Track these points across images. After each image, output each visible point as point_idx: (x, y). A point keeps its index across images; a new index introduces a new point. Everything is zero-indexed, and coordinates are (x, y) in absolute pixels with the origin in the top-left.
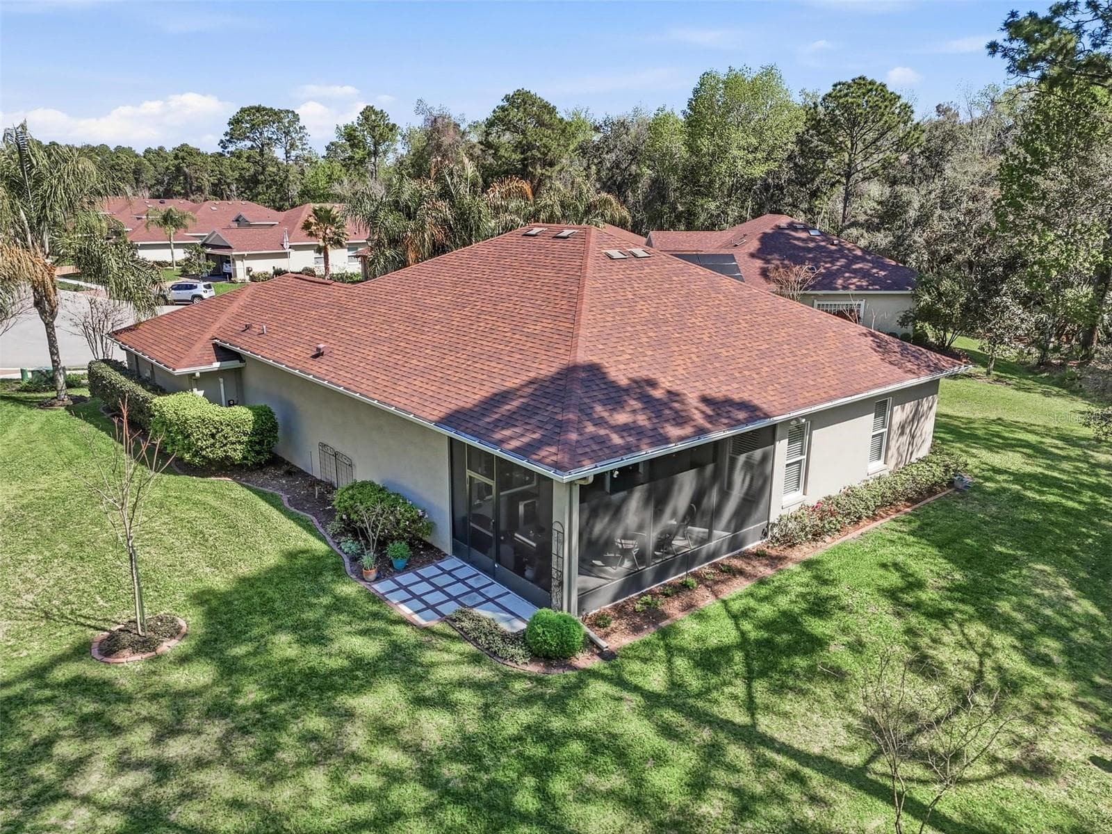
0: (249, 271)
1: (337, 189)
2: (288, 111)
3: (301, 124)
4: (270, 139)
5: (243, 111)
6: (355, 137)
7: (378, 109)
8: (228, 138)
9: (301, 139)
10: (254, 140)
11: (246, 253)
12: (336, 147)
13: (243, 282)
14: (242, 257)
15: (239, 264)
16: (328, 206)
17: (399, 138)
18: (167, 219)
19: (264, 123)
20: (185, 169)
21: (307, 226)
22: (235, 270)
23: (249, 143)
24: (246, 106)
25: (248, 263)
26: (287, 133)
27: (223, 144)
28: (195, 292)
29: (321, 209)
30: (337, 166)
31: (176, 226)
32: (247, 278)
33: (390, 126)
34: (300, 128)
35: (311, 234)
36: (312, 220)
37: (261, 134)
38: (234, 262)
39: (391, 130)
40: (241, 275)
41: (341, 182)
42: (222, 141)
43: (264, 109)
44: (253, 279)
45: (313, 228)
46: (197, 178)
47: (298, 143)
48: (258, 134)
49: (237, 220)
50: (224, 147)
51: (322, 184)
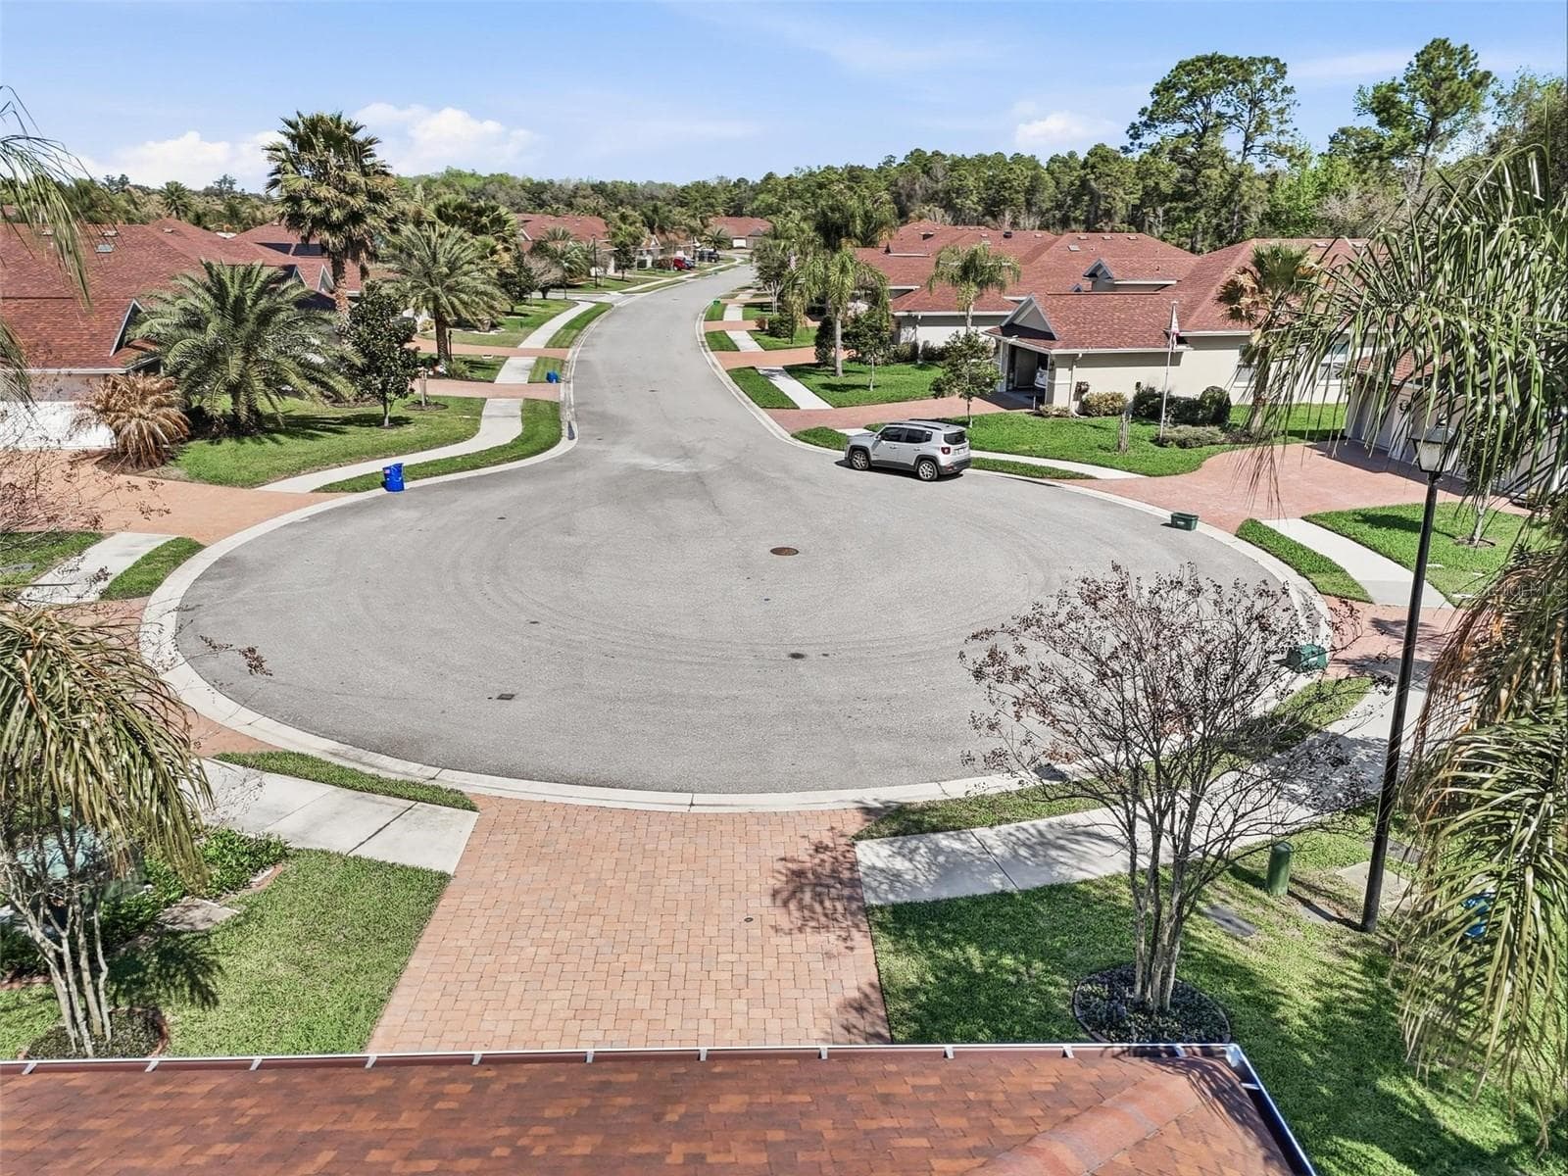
0: (1081, 390)
1: (1334, 207)
2: (1266, 60)
3: (1287, 82)
4: (1220, 115)
5: (1182, 66)
6: (1394, 104)
7: (1456, 44)
8: (1144, 118)
9: (1281, 111)
10: (1190, 120)
11: (1080, 352)
12: (1349, 137)
13: (1062, 414)
14: (1071, 361)
15: (1062, 374)
16: (1295, 246)
17: (1490, 102)
18: (971, 270)
19: (1217, 85)
20: (1093, 183)
21: (1231, 294)
22: (1052, 386)
23: (1180, 127)
24: (1189, 57)
25: (1082, 374)
26: (1255, 103)
27: (1135, 133)
28: (924, 448)
29: (1275, 253)
30: (1343, 164)
31: (981, 285)
32: (1074, 406)
33: (1477, 77)
34: (1285, 90)
35: (1235, 315)
36: (1246, 281)
37: (1207, 106)
38: (1052, 370)
39: (1478, 85)
40: (1062, 397)
41: (1343, 196)
42: (1133, 126)
43: (1222, 59)
44: (1086, 409)
45: (1246, 300)
46: (1107, 197)
47: (1273, 120)
48: (1200, 108)
49: (1092, 275)
50: (1136, 136)
51: (1307, 197)
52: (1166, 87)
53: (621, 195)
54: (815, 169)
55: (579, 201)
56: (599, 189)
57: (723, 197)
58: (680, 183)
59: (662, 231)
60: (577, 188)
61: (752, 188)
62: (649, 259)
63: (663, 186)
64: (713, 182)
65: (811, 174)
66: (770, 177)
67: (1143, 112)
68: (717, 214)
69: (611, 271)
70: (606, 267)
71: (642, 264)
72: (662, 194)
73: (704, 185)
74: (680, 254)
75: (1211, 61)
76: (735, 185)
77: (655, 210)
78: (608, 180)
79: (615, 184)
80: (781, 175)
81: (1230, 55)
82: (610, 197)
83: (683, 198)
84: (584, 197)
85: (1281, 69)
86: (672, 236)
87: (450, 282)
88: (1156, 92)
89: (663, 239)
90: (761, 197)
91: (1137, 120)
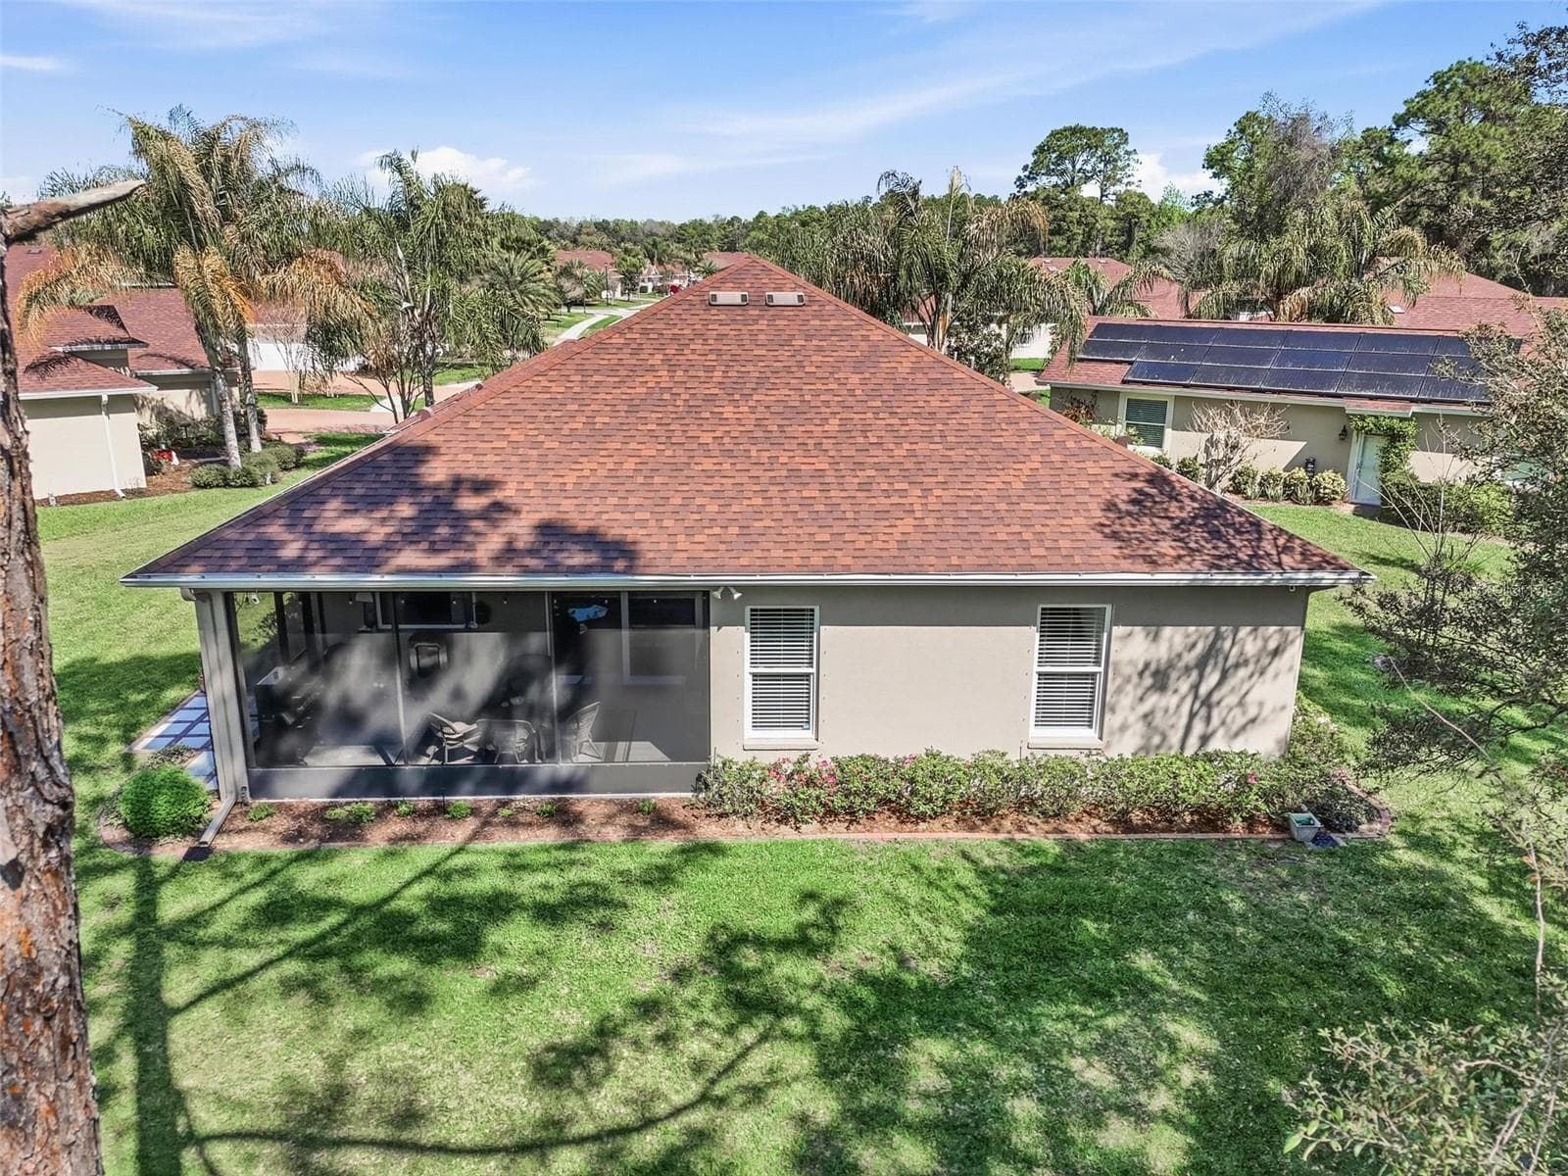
2: (1114, 130)
3: (1129, 147)
5: (1053, 134)
8: (1027, 173)
19: (1080, 149)
24: (1058, 127)
27: (1020, 183)
34: (1127, 153)
37: (1073, 165)
42: (1019, 178)
43: (1082, 129)
47: (1122, 174)
52: (1041, 150)
53: (623, 233)
54: (801, 209)
55: (583, 238)
56: (602, 227)
57: (717, 234)
58: (677, 223)
59: (661, 262)
60: (581, 225)
61: (745, 226)
62: (650, 286)
63: (662, 224)
64: (709, 220)
65: (797, 213)
66: (762, 214)
67: (1025, 168)
68: (711, 249)
69: (618, 295)
70: (614, 291)
71: (644, 290)
72: (661, 231)
73: (701, 223)
74: (676, 282)
75: (1076, 131)
76: (729, 223)
77: (655, 245)
78: (611, 218)
79: (617, 223)
80: (772, 213)
81: (1089, 126)
82: (611, 233)
83: (680, 235)
84: (588, 234)
85: (1124, 137)
86: (669, 267)
87: (522, 287)
88: (1035, 153)
89: (662, 269)
90: (753, 234)
91: (1022, 174)
